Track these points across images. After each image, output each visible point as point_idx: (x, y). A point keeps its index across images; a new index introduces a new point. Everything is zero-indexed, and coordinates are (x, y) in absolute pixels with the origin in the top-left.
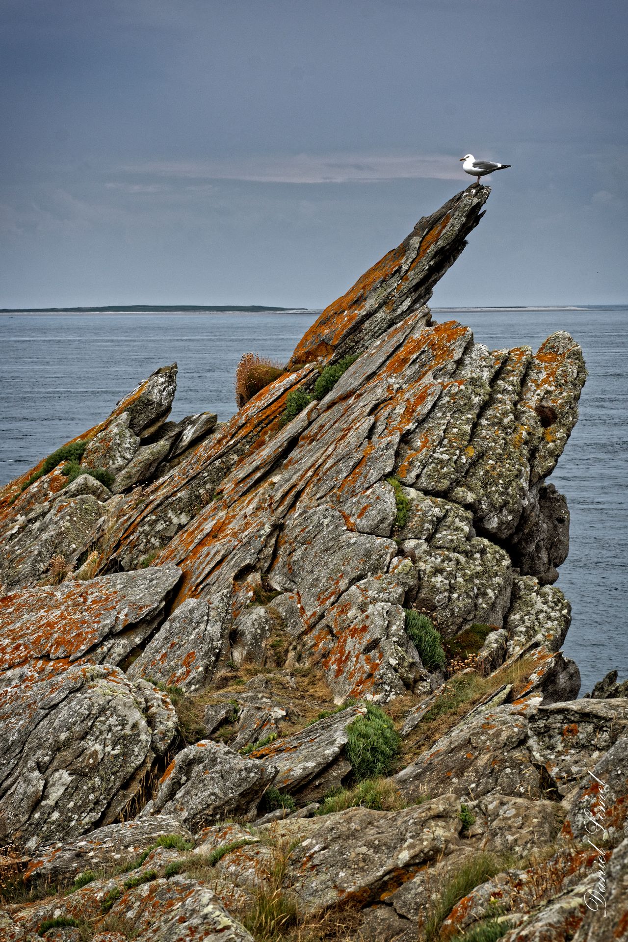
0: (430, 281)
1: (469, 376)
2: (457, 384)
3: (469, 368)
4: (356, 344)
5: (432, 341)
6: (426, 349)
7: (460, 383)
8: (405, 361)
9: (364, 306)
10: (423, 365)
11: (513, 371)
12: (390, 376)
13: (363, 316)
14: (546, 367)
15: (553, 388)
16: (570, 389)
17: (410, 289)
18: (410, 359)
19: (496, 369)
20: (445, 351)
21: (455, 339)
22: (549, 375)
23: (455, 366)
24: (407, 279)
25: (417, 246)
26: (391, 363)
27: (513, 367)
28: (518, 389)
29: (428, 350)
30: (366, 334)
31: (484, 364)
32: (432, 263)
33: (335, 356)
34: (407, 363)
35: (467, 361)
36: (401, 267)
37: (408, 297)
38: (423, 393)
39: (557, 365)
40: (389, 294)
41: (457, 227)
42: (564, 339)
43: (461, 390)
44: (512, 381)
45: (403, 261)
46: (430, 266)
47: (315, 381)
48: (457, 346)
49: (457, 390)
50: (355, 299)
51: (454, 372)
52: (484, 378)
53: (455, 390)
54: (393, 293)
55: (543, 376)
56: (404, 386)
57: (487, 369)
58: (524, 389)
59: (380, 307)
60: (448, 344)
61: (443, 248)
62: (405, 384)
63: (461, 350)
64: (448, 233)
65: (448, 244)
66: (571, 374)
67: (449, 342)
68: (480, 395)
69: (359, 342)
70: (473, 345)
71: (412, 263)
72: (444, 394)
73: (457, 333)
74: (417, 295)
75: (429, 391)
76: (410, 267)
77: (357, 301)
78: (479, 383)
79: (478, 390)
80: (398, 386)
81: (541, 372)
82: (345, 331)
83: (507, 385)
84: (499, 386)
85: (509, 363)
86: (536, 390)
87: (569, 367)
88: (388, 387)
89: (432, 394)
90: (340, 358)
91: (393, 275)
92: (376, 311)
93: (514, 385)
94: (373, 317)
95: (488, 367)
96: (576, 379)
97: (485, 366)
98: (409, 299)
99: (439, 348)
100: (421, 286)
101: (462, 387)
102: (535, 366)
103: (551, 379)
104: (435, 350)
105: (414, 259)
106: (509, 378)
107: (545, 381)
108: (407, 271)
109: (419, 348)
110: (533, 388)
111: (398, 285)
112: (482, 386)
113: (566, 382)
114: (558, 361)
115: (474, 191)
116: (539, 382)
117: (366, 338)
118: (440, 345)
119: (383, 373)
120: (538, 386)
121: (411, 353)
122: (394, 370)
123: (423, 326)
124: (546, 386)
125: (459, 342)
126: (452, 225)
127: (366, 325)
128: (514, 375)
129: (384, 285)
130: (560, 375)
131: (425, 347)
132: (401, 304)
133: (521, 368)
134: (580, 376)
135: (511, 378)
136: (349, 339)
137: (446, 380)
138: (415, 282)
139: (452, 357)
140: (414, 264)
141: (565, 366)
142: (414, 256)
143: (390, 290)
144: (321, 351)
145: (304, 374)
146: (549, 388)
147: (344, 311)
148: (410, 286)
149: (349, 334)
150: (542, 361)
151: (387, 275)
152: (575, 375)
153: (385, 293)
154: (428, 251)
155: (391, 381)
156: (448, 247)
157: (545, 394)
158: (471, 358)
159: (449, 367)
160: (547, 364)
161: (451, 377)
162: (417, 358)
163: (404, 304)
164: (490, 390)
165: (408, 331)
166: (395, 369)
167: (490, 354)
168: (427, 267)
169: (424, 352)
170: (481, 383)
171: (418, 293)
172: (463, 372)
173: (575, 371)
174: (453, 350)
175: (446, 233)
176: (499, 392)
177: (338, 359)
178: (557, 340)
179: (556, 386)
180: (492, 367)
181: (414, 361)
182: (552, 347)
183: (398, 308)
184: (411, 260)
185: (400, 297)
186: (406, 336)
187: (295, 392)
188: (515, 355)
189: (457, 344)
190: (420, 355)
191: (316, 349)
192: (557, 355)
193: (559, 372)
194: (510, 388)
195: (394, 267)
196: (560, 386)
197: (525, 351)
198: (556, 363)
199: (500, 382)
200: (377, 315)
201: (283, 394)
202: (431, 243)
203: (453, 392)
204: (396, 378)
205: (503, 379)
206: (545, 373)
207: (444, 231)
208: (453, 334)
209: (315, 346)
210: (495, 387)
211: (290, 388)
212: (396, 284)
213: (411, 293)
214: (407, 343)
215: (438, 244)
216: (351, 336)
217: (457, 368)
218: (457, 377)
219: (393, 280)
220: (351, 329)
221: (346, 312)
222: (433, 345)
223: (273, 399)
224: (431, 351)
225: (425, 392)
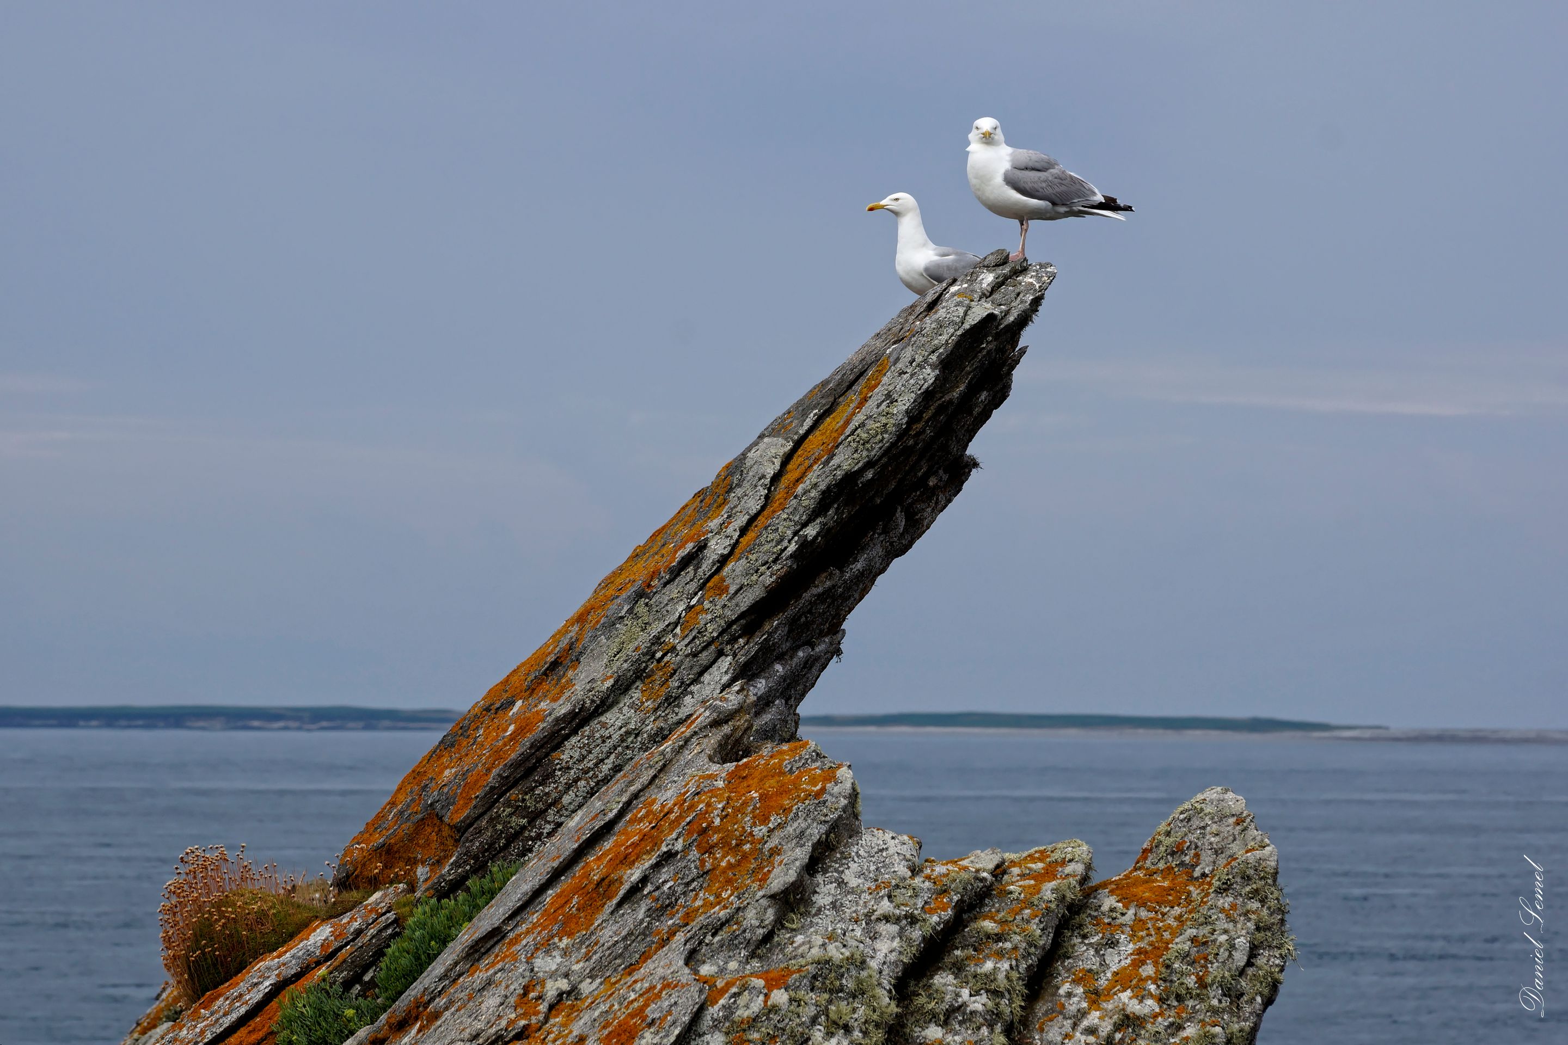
0: (807, 596)
1: (816, 952)
2: (760, 983)
3: (825, 922)
4: (531, 822)
5: (702, 815)
6: (679, 846)
7: (773, 983)
8: (605, 886)
9: (570, 683)
10: (664, 908)
11: (999, 938)
12: (546, 946)
13: (557, 720)
14: (1139, 923)
15: (1151, 1005)
16: (1215, 1011)
17: (730, 624)
18: (620, 881)
19: (928, 930)
20: (745, 856)
21: (786, 811)
22: (1141, 957)
23: (770, 915)
24: (722, 590)
25: (770, 471)
26: (558, 896)
27: (1003, 922)
28: (1010, 1007)
29: (687, 849)
30: (568, 787)
31: (885, 906)
32: (811, 531)
33: (456, 865)
34: (610, 898)
35: (825, 894)
36: (702, 547)
37: (720, 653)
38: (632, 1016)
39: (1179, 918)
40: (657, 640)
41: (905, 403)
42: (1221, 818)
43: (774, 1009)
44: (990, 977)
45: (714, 524)
46: (805, 545)
47: (380, 953)
48: (788, 838)
49: (757, 1004)
50: (551, 658)
51: (768, 938)
52: (874, 964)
53: (750, 1006)
54: (669, 638)
55: (1118, 960)
56: (586, 987)
57: (894, 929)
58: (1041, 1008)
59: (622, 687)
60: (760, 831)
61: (850, 477)
62: (593, 977)
63: (801, 854)
64: (871, 425)
65: (869, 464)
66: (1223, 954)
67: (765, 820)
68: (847, 1029)
69: (541, 813)
70: (854, 832)
71: (743, 531)
72: (707, 1021)
73: (796, 784)
74: (753, 648)
75: (652, 1012)
76: (734, 546)
77: (555, 665)
78: (849, 983)
79: (840, 1008)
80: (564, 985)
81: (1113, 944)
82: (495, 772)
83: (965, 993)
84: (936, 995)
85: (993, 905)
86: (1083, 1014)
87: (1222, 924)
88: (526, 990)
89: (663, 1019)
90: (474, 871)
91: (675, 573)
92: (605, 704)
93: (995, 994)
94: (594, 723)
95: (898, 920)
96: (1242, 973)
97: (886, 918)
98: (725, 663)
99: (724, 843)
100: (770, 615)
101: (780, 997)
102: (1097, 921)
103: (1148, 970)
104: (709, 850)
105: (752, 519)
106: (980, 963)
107: (1123, 980)
108: (723, 560)
109: (656, 844)
110: (1077, 1003)
111: (689, 608)
112: (858, 993)
113: (1202, 983)
114: (1189, 900)
115: (988, 278)
116: (1103, 982)
117: (566, 799)
118: (729, 834)
119: (528, 932)
120: (1095, 997)
121: (626, 860)
122: (565, 923)
123: (704, 759)
124: (1125, 996)
125: (801, 824)
126: (888, 396)
127: (570, 751)
128: (1000, 954)
129: (641, 608)
130: (1184, 956)
131: (674, 841)
132: (696, 681)
133: (1034, 928)
134: (1261, 961)
135: (989, 965)
136: (508, 804)
137: (733, 965)
138: (747, 600)
139: (764, 879)
140: (751, 535)
141: (1207, 921)
142: (753, 505)
143: (661, 626)
144: (428, 843)
145: (356, 925)
146: (1135, 1007)
147: (512, 703)
148: (731, 615)
149: (506, 784)
150: (1126, 900)
151: (655, 574)
152: (1240, 958)
153: (643, 640)
154: (800, 489)
155: (546, 964)
156: (869, 475)
157: (1117, 1027)
158: (841, 883)
159: (750, 917)
160: (1143, 914)
161: (753, 955)
162: (644, 880)
163: (706, 677)
164: (894, 1008)
165: (645, 778)
166: (569, 918)
167: (915, 871)
168: (792, 547)
169: (669, 856)
170: (859, 982)
171: (759, 638)
172: (799, 939)
173: (1242, 942)
174: (775, 852)
175: (862, 425)
176: (933, 1017)
177: (465, 877)
178: (1196, 823)
179: (1161, 1000)
180: (913, 920)
181: (635, 890)
182: (1177, 850)
183: (685, 693)
184: (742, 520)
185: (695, 655)
186: (636, 796)
187: (308, 991)
188: (1023, 876)
189: (790, 829)
190: (657, 866)
191: (412, 837)
192: (1192, 879)
193: (1181, 944)
194: (979, 1003)
195: (683, 546)
196: (1179, 998)
197: (1064, 863)
198: (1177, 910)
199: (943, 980)
200: (610, 717)
201: (269, 997)
202: (816, 461)
203: (742, 1014)
204: (565, 953)
205: (958, 968)
206: (1131, 947)
207: (859, 418)
208: (783, 791)
209: (407, 827)
210: (922, 1000)
211: (298, 976)
212: (681, 607)
213: (734, 640)
214: (631, 822)
215: (835, 461)
216: (514, 794)
217: (779, 923)
218: (777, 957)
219: (673, 590)
220: (516, 765)
221: (519, 703)
222: (703, 832)
223: (234, 1016)
224: (694, 854)
225: (640, 1011)
